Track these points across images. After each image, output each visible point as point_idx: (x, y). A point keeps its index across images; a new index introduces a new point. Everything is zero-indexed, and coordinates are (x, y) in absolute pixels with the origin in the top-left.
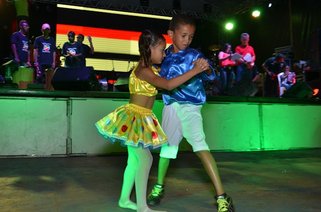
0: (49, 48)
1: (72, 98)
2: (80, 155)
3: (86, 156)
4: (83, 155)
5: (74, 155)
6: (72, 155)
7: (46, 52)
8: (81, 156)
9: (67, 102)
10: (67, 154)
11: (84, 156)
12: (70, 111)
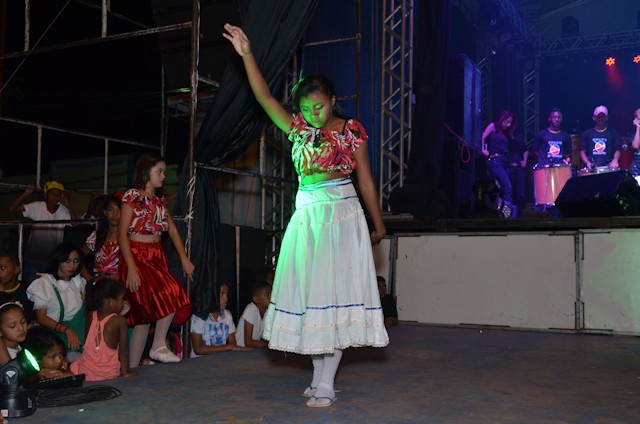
0: (604, 146)
1: (584, 231)
2: (600, 332)
3: (612, 335)
4: (605, 332)
5: (588, 331)
6: (584, 331)
7: (598, 153)
8: (601, 335)
9: (575, 238)
10: (576, 329)
11: (607, 335)
12: (581, 254)
